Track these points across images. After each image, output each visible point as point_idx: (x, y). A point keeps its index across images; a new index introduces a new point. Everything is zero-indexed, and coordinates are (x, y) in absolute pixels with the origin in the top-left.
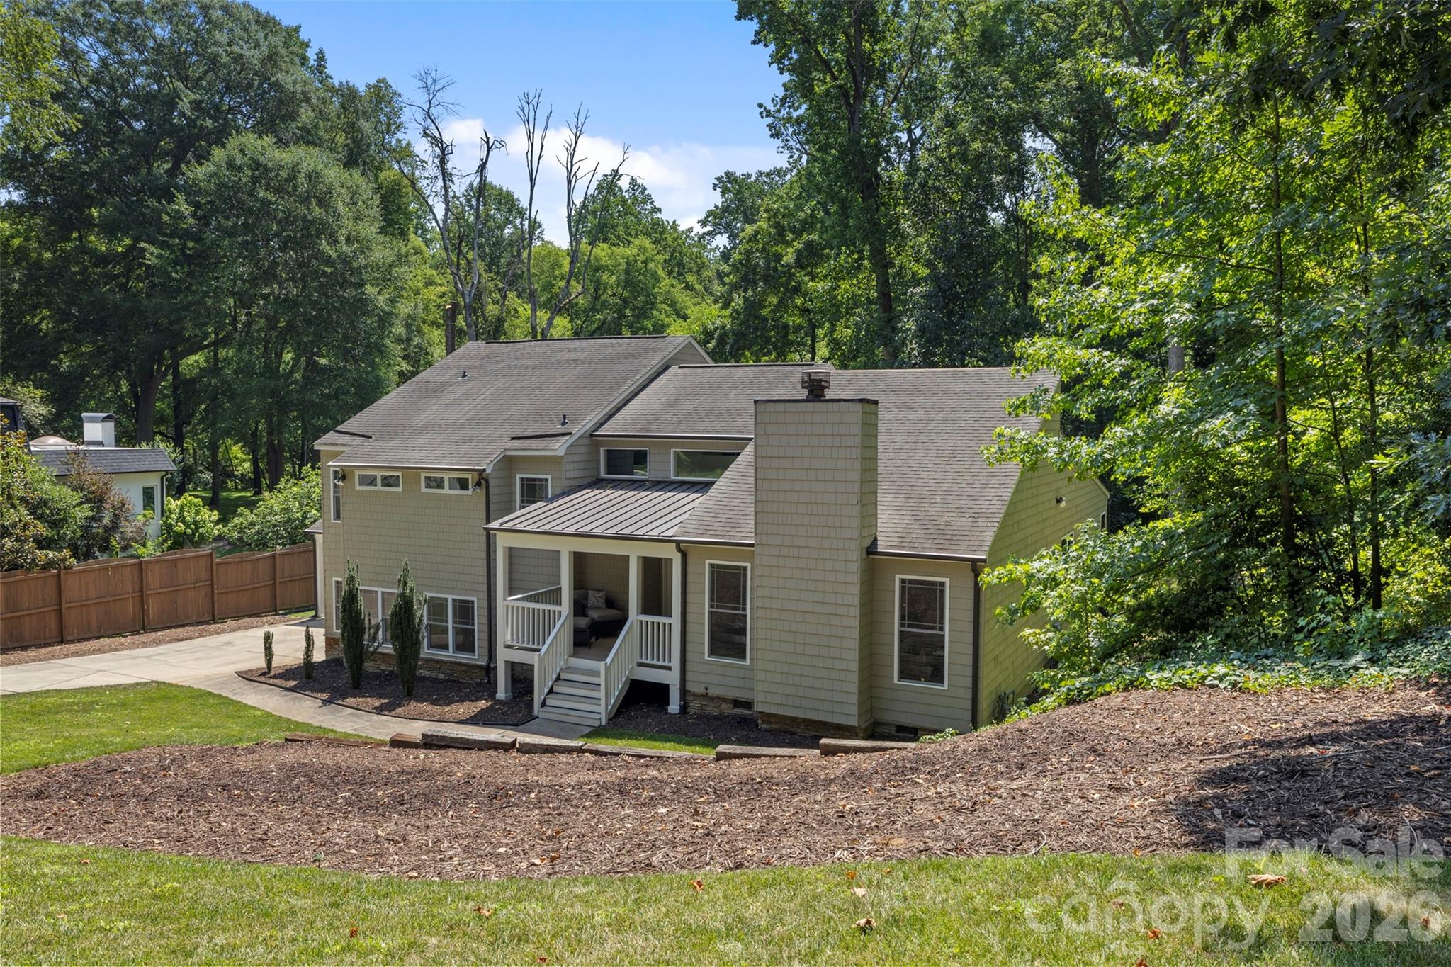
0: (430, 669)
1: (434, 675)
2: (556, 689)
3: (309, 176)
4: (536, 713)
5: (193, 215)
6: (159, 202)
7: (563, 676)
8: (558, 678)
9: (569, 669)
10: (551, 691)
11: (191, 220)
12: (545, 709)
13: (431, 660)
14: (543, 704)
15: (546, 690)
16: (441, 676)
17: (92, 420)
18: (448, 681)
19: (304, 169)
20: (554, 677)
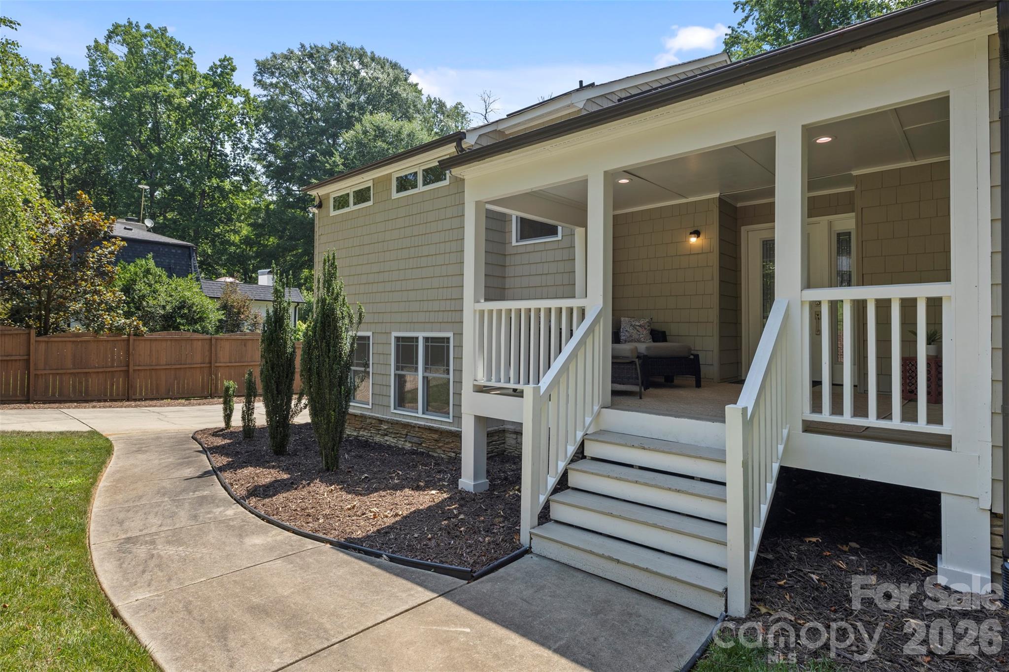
0: (397, 435)
1: (400, 444)
2: (574, 479)
3: (409, 135)
4: (524, 538)
5: (343, 164)
6: (325, 158)
7: (592, 449)
8: (580, 454)
9: (603, 435)
10: (562, 484)
11: (341, 167)
12: (550, 530)
13: (397, 423)
14: (544, 516)
15: (552, 481)
16: (408, 446)
17: (263, 274)
18: (413, 452)
19: (405, 132)
20: (571, 449)
